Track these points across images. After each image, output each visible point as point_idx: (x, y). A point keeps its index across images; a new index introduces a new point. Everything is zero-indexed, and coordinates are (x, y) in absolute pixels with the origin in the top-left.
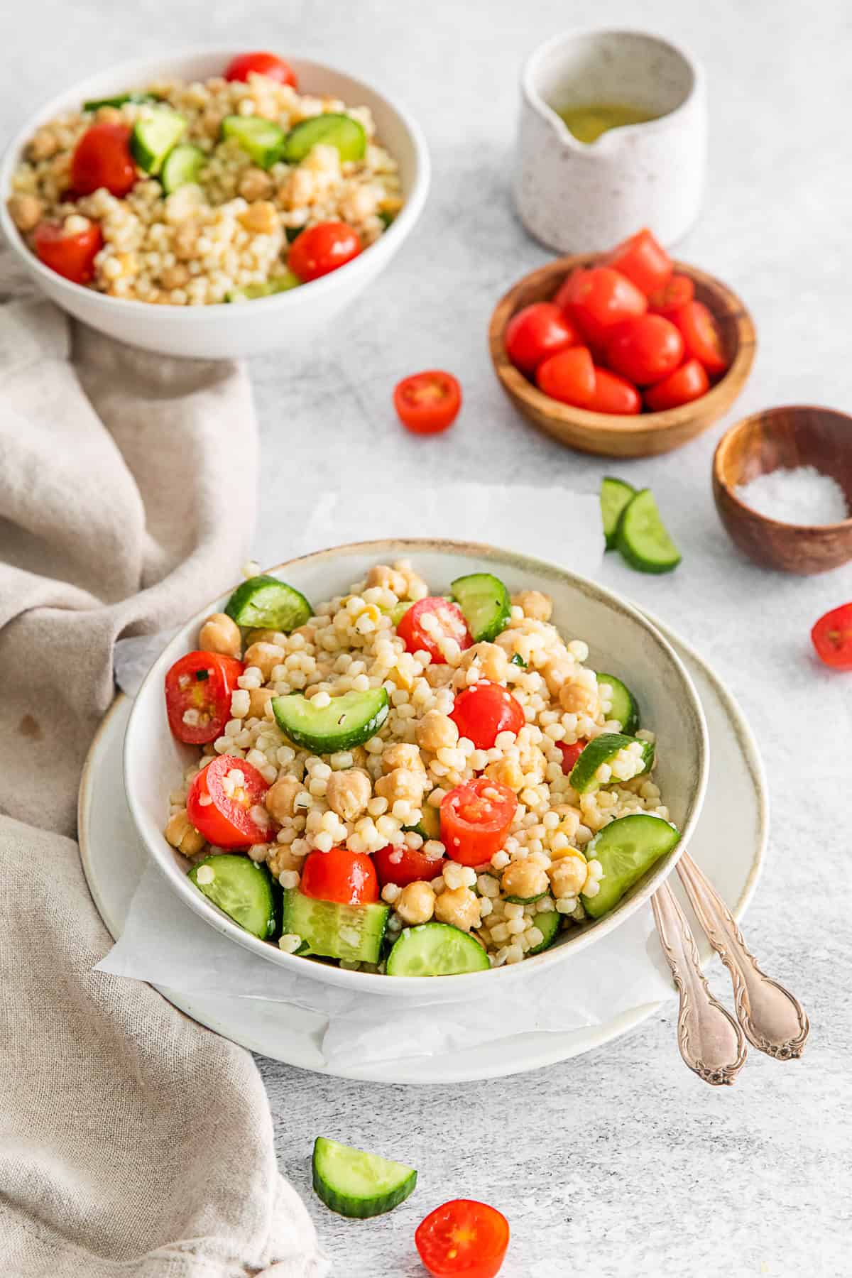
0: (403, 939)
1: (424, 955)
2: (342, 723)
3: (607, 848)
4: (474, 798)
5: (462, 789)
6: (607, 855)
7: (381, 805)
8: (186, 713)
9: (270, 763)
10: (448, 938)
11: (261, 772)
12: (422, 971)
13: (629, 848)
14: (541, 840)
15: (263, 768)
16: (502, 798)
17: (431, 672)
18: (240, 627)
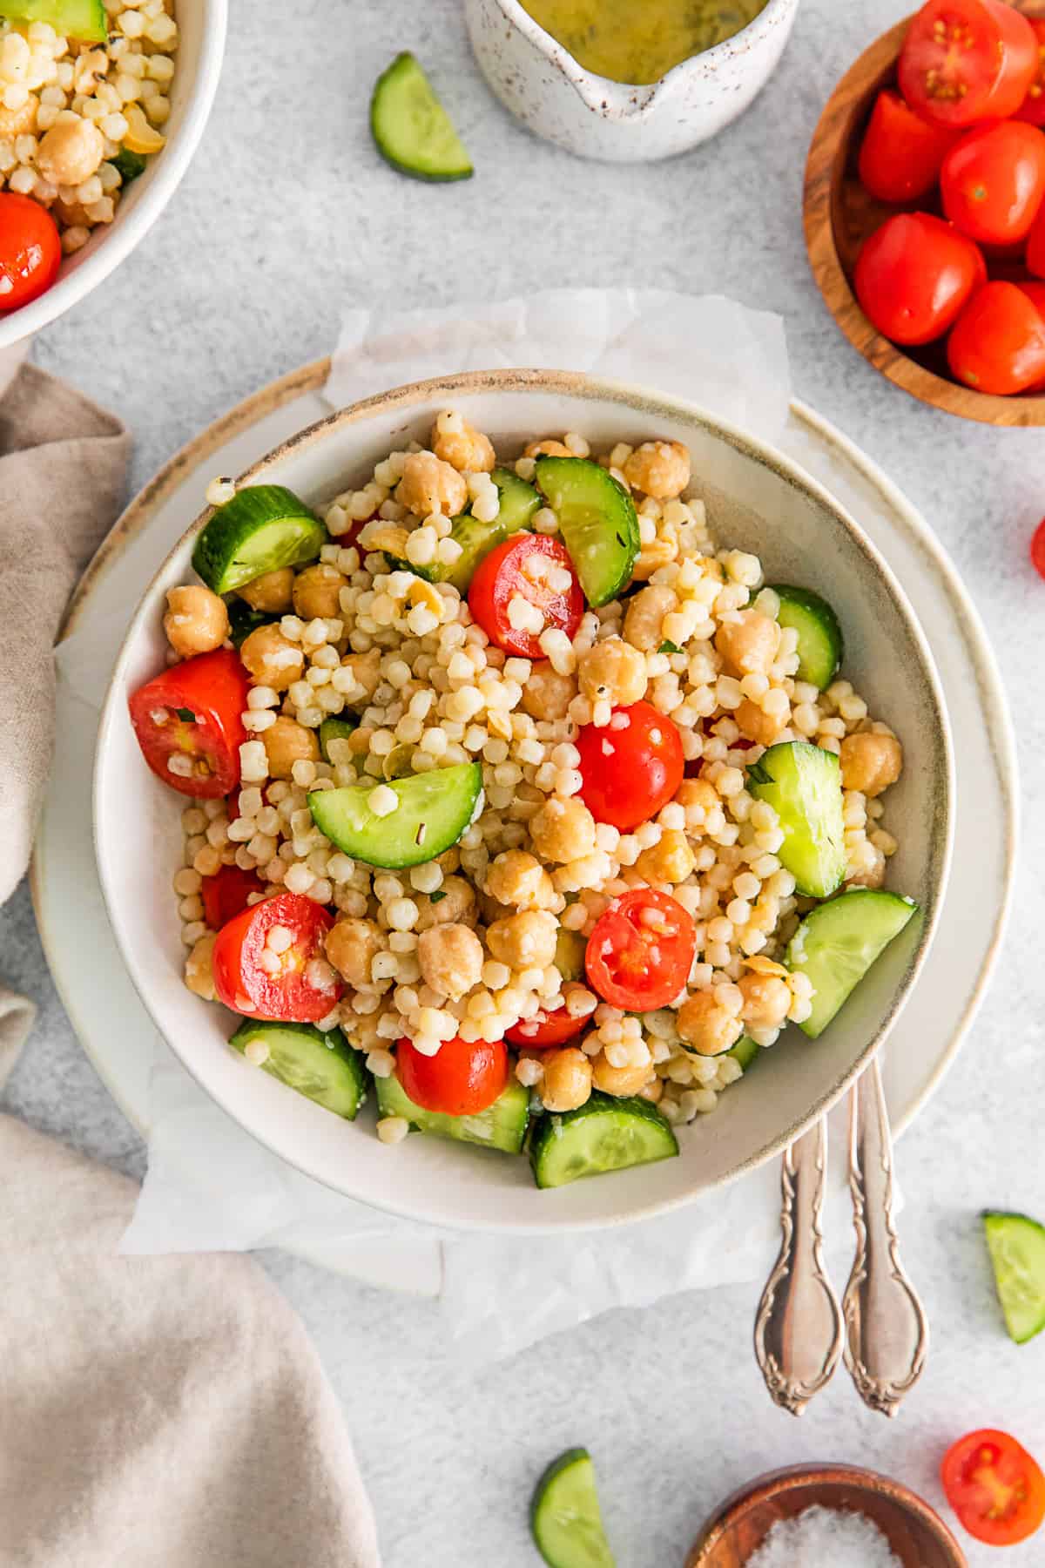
0: (555, 1139)
1: (586, 1152)
2: (422, 839)
3: (819, 945)
4: (632, 932)
5: (612, 919)
6: (822, 955)
7: (501, 975)
8: (171, 760)
9: (320, 878)
10: (617, 1126)
11: (310, 895)
12: (583, 1170)
13: (851, 942)
14: (728, 944)
15: (313, 887)
16: (671, 930)
17: (534, 691)
18: (224, 597)
